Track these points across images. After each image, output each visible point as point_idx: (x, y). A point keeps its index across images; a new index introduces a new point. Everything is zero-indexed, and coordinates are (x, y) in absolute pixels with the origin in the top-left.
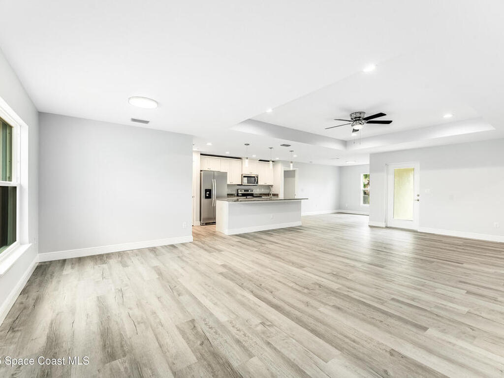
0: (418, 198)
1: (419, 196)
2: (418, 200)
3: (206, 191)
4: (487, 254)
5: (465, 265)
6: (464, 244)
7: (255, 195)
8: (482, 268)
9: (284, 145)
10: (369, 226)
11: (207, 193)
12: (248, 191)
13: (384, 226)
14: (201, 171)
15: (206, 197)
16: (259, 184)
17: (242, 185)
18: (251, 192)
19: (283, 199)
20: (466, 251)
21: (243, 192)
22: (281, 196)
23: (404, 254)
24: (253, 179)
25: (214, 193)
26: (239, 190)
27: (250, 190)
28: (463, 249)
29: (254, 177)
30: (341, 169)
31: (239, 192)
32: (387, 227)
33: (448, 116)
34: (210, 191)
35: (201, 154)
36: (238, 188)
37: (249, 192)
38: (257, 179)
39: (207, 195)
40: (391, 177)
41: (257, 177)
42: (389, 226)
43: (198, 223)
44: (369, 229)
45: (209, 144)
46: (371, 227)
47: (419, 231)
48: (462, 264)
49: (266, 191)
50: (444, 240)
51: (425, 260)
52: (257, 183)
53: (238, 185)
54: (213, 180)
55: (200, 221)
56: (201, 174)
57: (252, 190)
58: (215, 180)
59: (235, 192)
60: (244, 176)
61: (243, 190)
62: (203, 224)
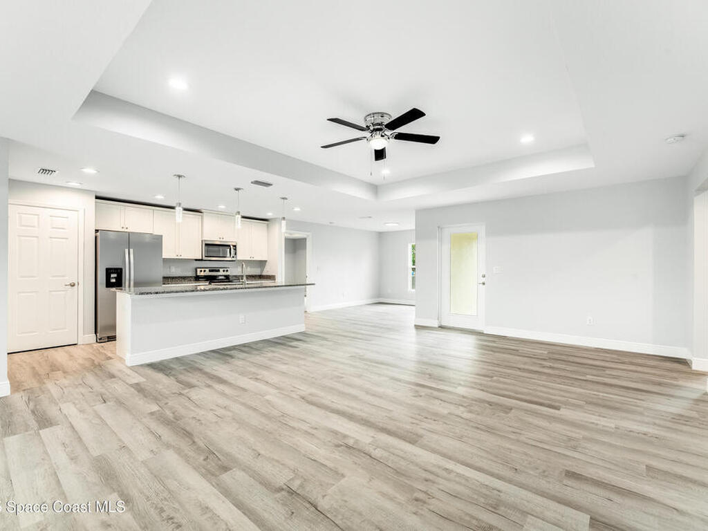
0: (483, 280)
1: (484, 276)
2: (484, 284)
3: (109, 271)
4: (589, 377)
5: (565, 413)
6: (551, 356)
7: (232, 278)
8: (594, 419)
9: (257, 182)
10: (415, 326)
11: (112, 276)
12: (219, 271)
13: (437, 326)
14: (98, 231)
15: (109, 285)
16: (240, 257)
17: (202, 260)
18: (226, 273)
19: (284, 284)
20: (557, 372)
21: (207, 273)
22: (281, 279)
23: (461, 390)
24: (226, 249)
25: (129, 275)
26: (199, 270)
27: (221, 270)
28: (550, 367)
29: (229, 246)
30: (381, 236)
31: (199, 274)
32: (441, 327)
33: (527, 139)
34: (119, 272)
35: (97, 198)
36: (197, 266)
37: (221, 273)
38: (235, 250)
39: (114, 280)
40: (446, 247)
41: (235, 246)
42: (444, 324)
43: (91, 337)
44: (414, 331)
45: (90, 171)
46: (418, 327)
47: (485, 333)
48: (557, 408)
49: (256, 271)
50: (521, 348)
51: (497, 404)
52: (235, 257)
53: (196, 260)
54: (127, 251)
55: (96, 332)
56: (96, 237)
57: (225, 269)
58: (131, 250)
59: (191, 274)
60: (206, 245)
61: (207, 270)
62: (100, 340)
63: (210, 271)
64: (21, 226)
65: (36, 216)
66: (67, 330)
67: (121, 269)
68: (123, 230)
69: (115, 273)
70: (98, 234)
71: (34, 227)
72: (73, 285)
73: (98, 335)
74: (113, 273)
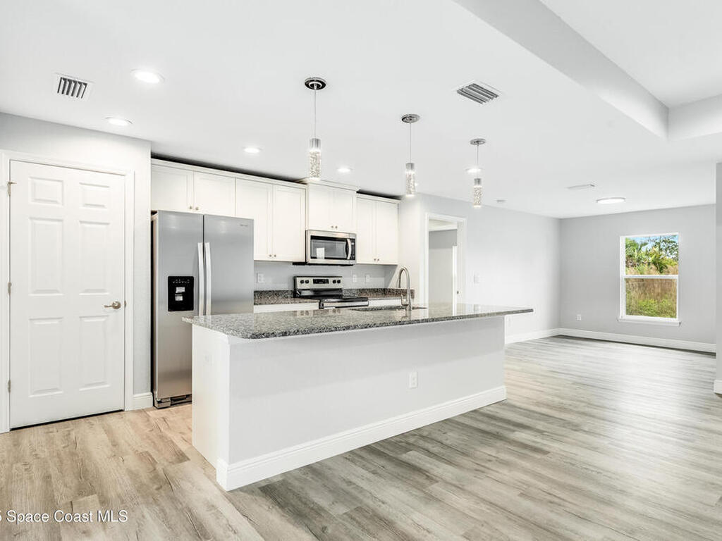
3: (173, 282)
7: (345, 294)
11: (178, 290)
12: (326, 282)
14: (153, 213)
15: (173, 306)
16: (360, 259)
17: (306, 263)
18: (337, 286)
21: (311, 285)
22: (421, 299)
24: (341, 246)
25: (204, 290)
26: (298, 280)
27: (331, 280)
29: (346, 239)
30: (562, 225)
31: (299, 286)
34: (189, 282)
35: (154, 156)
36: (297, 274)
37: (331, 285)
38: (354, 247)
39: (180, 298)
41: (353, 240)
43: (145, 398)
49: (379, 283)
52: (353, 258)
53: (295, 264)
54: (200, 246)
55: (152, 389)
56: (152, 223)
57: (337, 279)
58: (207, 245)
59: (286, 286)
60: (313, 238)
61: (311, 280)
62: (159, 404)
63: (315, 282)
64: (36, 200)
65: (60, 183)
66: (107, 386)
67: (191, 279)
68: (191, 211)
69: (182, 286)
70: (156, 216)
71: (56, 202)
72: (116, 306)
73: (156, 392)
74: (180, 285)
